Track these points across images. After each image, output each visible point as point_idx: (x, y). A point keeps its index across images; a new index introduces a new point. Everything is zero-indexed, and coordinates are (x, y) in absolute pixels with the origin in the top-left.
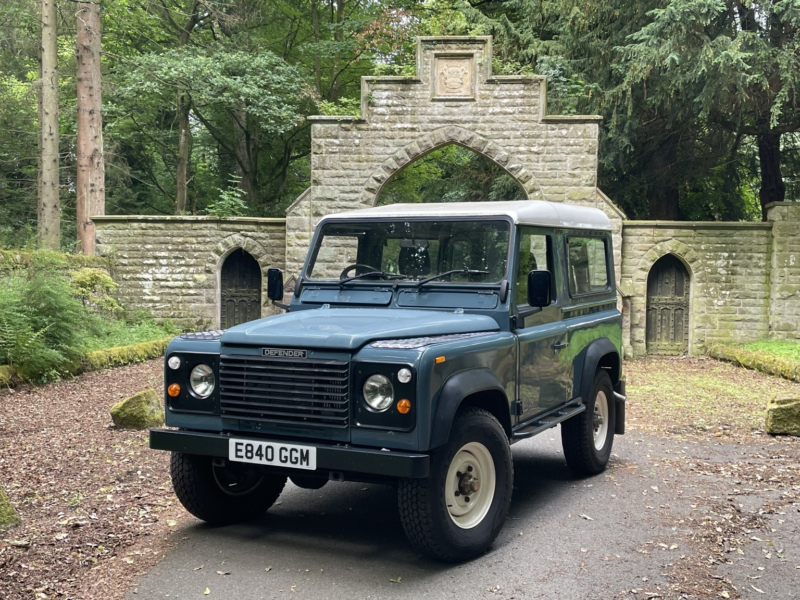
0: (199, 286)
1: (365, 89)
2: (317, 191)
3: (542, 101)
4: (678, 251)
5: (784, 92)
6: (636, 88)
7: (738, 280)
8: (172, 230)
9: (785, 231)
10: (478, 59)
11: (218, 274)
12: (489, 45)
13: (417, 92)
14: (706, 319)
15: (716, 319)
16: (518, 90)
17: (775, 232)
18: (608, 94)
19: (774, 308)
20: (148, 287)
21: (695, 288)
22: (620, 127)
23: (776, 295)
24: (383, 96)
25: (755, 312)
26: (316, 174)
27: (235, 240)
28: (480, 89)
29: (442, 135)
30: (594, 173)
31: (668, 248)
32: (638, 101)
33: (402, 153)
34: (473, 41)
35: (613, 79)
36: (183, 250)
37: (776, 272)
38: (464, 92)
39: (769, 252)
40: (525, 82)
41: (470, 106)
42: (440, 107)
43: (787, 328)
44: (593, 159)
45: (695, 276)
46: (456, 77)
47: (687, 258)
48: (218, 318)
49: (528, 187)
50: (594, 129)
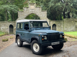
0: (7, 28)
1: (23, 8)
2: (19, 19)
3: (41, 9)
4: (55, 24)
5: (64, 8)
6: (50, 8)
7: (61, 26)
8: (4, 23)
9: (65, 21)
10: (35, 5)
11: (9, 27)
12: (36, 4)
13: (29, 8)
14: (58, 30)
15: (59, 30)
16: (39, 8)
17: (64, 21)
18: (48, 8)
19: (64, 29)
20: (1, 29)
21: (57, 27)
22: (49, 12)
23: (65, 27)
24: (25, 9)
25: (63, 29)
26: (18, 17)
27: (10, 24)
28: (35, 8)
29: (31, 13)
30: (46, 16)
31: (54, 23)
32: (51, 9)
33: (27, 15)
34: (34, 3)
35: (48, 7)
36: (5, 25)
37: (65, 25)
38: (33, 8)
39: (64, 23)
40: (39, 7)
41: (34, 10)
42: (31, 10)
43: (66, 31)
44: (46, 15)
45: (57, 26)
46: (32, 7)
47: (56, 24)
48: (9, 32)
49: (40, 18)
50: (46, 12)
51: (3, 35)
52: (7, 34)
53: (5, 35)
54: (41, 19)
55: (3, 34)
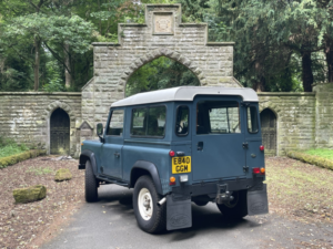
0: (39, 126)
1: (120, 30)
2: (96, 79)
3: (206, 35)
4: (272, 107)
5: (324, 28)
6: (251, 29)
7: (300, 120)
8: (25, 99)
9: (322, 97)
10: (175, 15)
11: (48, 121)
12: (180, 8)
13: (146, 31)
14: (285, 139)
15: (290, 139)
16: (194, 30)
17: (317, 97)
18: (237, 32)
19: (317, 133)
20: (13, 127)
21: (279, 124)
22: (243, 48)
23: (318, 127)
24: (128, 33)
25: (308, 135)
26: (96, 71)
27: (57, 103)
28: (176, 29)
29: (158, 51)
30: (231, 70)
31: (267, 105)
32: (251, 35)
33: (138, 60)
34: (172, 6)
36: (31, 109)
38: (168, 31)
39: (314, 106)
40: (198, 26)
41: (171, 38)
42: (157, 38)
43: (324, 142)
44: (231, 63)
45: (279, 118)
46: (164, 24)
47: (276, 110)
48: (49, 142)
49: (200, 76)
50: (231, 49)
51: (18, 161)
52: (41, 155)
53: (31, 157)
54: (202, 81)
55: (19, 154)
